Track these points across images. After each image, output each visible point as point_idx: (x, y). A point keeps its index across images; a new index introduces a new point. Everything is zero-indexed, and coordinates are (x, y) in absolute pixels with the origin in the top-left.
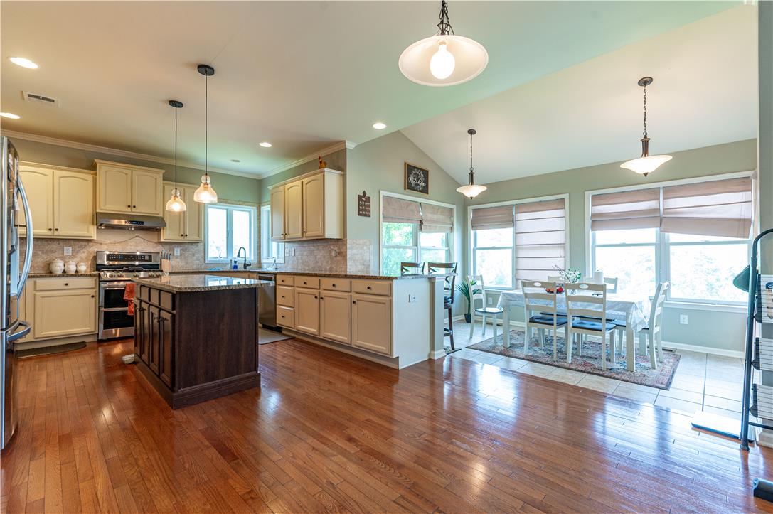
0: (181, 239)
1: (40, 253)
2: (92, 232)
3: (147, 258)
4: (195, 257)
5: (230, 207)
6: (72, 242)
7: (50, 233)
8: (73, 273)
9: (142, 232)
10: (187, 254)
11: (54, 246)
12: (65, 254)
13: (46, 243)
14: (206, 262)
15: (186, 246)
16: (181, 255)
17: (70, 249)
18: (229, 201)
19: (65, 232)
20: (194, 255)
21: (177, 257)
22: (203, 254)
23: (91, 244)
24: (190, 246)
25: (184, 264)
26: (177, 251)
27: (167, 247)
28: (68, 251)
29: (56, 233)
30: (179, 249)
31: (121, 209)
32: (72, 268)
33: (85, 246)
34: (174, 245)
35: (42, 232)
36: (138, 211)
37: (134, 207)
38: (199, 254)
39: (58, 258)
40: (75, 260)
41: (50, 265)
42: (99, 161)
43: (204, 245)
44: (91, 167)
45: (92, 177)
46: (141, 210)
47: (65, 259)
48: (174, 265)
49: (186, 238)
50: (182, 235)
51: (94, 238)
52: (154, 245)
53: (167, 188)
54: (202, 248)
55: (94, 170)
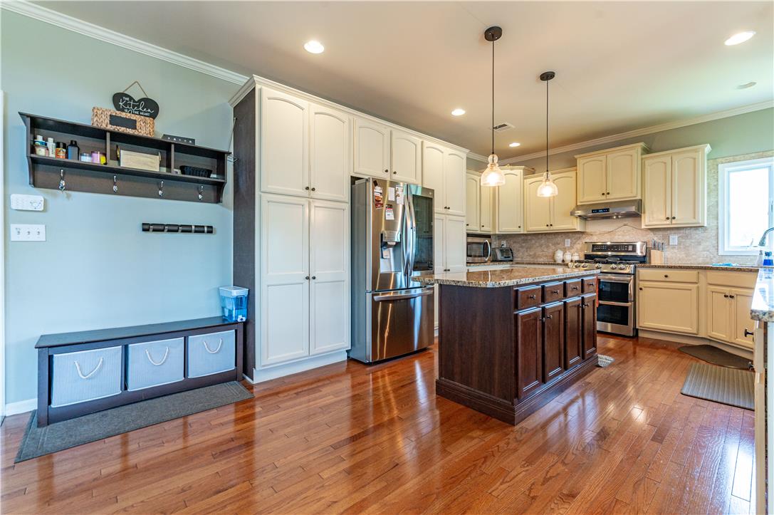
0: (667, 224)
1: (550, 244)
2: (577, 225)
3: (630, 248)
4: (701, 247)
6: (570, 235)
7: (547, 228)
8: (560, 262)
9: (630, 219)
10: (688, 242)
11: (559, 239)
12: (566, 246)
14: (721, 253)
15: (687, 232)
16: (679, 243)
17: (569, 240)
19: (559, 227)
20: (699, 244)
21: (674, 247)
22: (714, 242)
23: (584, 236)
24: (693, 231)
25: (684, 255)
26: (674, 239)
27: (661, 233)
28: (568, 242)
29: (552, 228)
30: (676, 237)
31: (593, 197)
32: (568, 258)
33: (580, 238)
34: (669, 232)
35: (542, 228)
36: (612, 197)
37: (608, 194)
38: (707, 244)
39: (561, 249)
40: (573, 251)
41: (554, 254)
42: (578, 156)
43: (718, 228)
44: (573, 164)
45: (574, 173)
46: (616, 196)
47: (564, 250)
48: (669, 257)
49: (674, 221)
50: (668, 218)
51: (578, 230)
52: (644, 233)
53: (647, 162)
54: (714, 233)
55: (576, 166)
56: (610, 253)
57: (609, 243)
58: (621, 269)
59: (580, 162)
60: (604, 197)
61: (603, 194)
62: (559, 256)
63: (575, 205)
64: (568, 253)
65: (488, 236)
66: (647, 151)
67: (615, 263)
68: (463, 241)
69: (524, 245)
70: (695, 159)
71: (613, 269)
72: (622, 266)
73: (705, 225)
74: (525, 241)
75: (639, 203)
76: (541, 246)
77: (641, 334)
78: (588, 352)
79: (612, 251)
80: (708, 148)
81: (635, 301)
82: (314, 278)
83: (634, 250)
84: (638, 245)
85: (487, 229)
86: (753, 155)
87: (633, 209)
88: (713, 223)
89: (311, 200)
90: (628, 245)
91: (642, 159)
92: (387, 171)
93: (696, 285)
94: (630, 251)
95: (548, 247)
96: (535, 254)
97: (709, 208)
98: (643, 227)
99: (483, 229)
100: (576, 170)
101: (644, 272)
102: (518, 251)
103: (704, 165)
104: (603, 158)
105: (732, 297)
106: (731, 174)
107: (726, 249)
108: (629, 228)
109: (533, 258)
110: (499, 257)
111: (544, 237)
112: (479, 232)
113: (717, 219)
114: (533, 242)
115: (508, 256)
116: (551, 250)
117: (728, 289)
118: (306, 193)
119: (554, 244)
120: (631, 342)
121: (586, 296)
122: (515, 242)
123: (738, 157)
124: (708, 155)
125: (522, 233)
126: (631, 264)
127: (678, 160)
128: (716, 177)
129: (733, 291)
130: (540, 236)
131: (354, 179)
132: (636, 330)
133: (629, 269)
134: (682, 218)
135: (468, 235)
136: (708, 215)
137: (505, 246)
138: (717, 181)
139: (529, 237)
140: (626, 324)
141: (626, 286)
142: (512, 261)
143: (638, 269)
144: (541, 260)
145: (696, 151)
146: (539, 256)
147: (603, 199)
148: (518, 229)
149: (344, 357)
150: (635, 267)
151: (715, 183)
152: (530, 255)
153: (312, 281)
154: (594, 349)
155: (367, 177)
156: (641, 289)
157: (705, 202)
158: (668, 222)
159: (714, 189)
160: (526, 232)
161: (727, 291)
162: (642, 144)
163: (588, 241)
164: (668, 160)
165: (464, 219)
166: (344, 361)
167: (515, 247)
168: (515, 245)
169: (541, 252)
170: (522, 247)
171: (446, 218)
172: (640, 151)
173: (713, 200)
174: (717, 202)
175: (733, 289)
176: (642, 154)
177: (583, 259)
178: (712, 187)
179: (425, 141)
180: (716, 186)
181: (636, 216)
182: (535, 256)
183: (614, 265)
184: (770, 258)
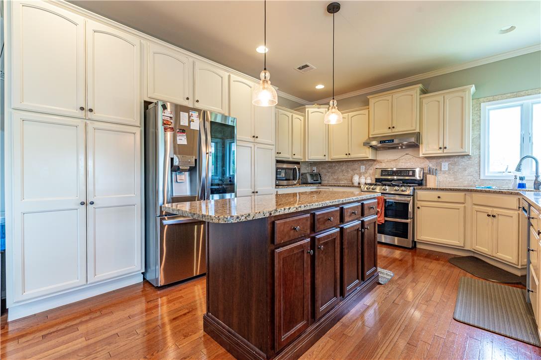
0: (439, 153)
1: (350, 170)
2: (369, 154)
3: (411, 173)
4: (467, 172)
5: (526, 101)
6: (365, 162)
7: (346, 157)
8: (356, 185)
9: (411, 149)
10: (456, 168)
11: (356, 165)
12: (361, 171)
13: (352, 164)
14: (482, 177)
15: (456, 159)
16: (449, 169)
17: (364, 166)
18: (522, 93)
19: (355, 155)
20: (465, 170)
21: (445, 172)
22: (477, 168)
23: (375, 163)
24: (460, 159)
25: (453, 180)
26: (445, 166)
27: (434, 161)
28: (363, 168)
29: (350, 156)
30: (447, 164)
31: (384, 131)
32: (363, 181)
33: (372, 165)
34: (441, 160)
35: (342, 157)
36: (396, 130)
37: (393, 127)
38: (472, 169)
39: (357, 174)
40: (366, 175)
41: (352, 178)
42: (371, 96)
43: (480, 157)
44: (366, 103)
45: (367, 111)
46: (400, 129)
47: (360, 175)
48: (441, 181)
49: (445, 151)
50: (440, 148)
51: (370, 158)
52: (422, 161)
53: (424, 101)
54: (477, 160)
55: (369, 105)
56: (395, 177)
57: (395, 169)
58: (402, 191)
59: (372, 102)
60: (390, 131)
61: (389, 128)
62: (356, 179)
63: (367, 137)
64: (363, 177)
65: (298, 163)
66: (424, 92)
67: (398, 186)
68: (273, 166)
69: (330, 170)
70: (462, 98)
71: (396, 190)
72: (403, 188)
73: (470, 154)
74: (330, 167)
75: (418, 136)
76: (342, 171)
77: (418, 246)
78: (368, 273)
79: (397, 176)
80: (473, 89)
81: (413, 218)
82: (92, 203)
83: (414, 175)
84: (417, 171)
85: (298, 157)
86: (509, 95)
87: (413, 140)
88: (476, 153)
89: (88, 122)
90: (409, 171)
91: (420, 98)
92: (188, 99)
93: (463, 205)
94: (410, 176)
95: (347, 172)
96: (338, 178)
97: (473, 140)
98: (421, 155)
99: (294, 157)
100: (369, 108)
101: (421, 194)
102: (326, 175)
103: (469, 104)
104: (389, 98)
105: (494, 216)
106: (491, 112)
107: (486, 174)
108: (411, 157)
109: (336, 181)
110: (309, 180)
111: (345, 164)
112: (291, 159)
113: (480, 149)
114: (337, 168)
115: (317, 179)
116: (350, 175)
117: (491, 209)
118: (82, 114)
119: (353, 170)
120: (410, 253)
121: (366, 219)
122: (322, 168)
123: (497, 97)
124: (473, 96)
125: (327, 160)
126: (410, 186)
127: (448, 99)
128: (479, 114)
129: (495, 211)
130: (342, 164)
131: (147, 104)
132: (415, 243)
133: (409, 191)
134: (452, 148)
135: (278, 162)
136: (472, 146)
137: (315, 172)
138: (480, 117)
139: (334, 164)
140: (406, 237)
141: (407, 205)
142: (320, 183)
143: (416, 191)
144: (342, 183)
145: (464, 91)
146: (341, 180)
147: (388, 132)
148: (324, 158)
149: (140, 279)
150: (414, 189)
151: (478, 119)
152: (334, 179)
153: (90, 207)
154: (374, 268)
155: (155, 101)
156: (418, 208)
157: (470, 135)
158: (441, 151)
159: (477, 124)
160: (330, 160)
161: (490, 210)
162: (420, 85)
163: (378, 167)
164: (441, 98)
165: (273, 147)
166: (138, 284)
167: (323, 172)
168: (323, 170)
169: (342, 176)
170: (328, 172)
171: (255, 146)
172: (419, 92)
173: (476, 133)
174: (480, 135)
175: (495, 209)
176: (420, 95)
177: (374, 182)
178: (476, 123)
179: (231, 75)
180: (479, 121)
181: (416, 146)
182: (338, 180)
183: (396, 188)
184: (524, 182)
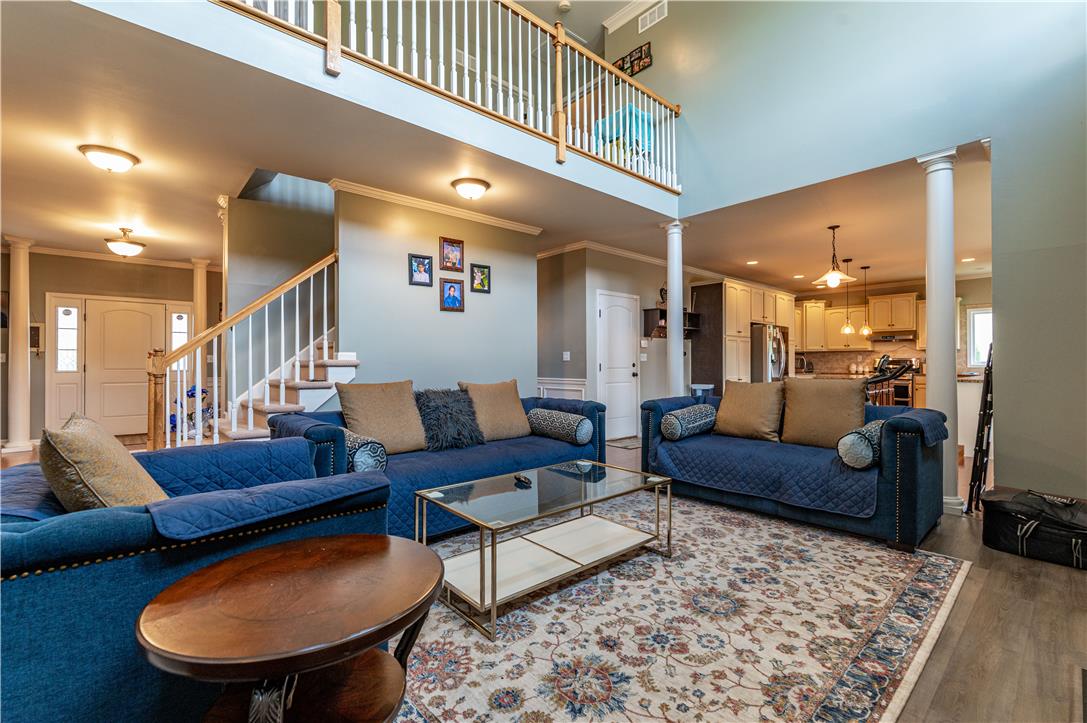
1: (846, 360)
2: (869, 346)
3: (908, 363)
6: (862, 353)
7: (844, 348)
9: (909, 343)
11: (853, 355)
12: (859, 361)
13: (850, 354)
14: (968, 366)
19: (854, 347)
22: (965, 359)
23: (873, 353)
28: (860, 358)
29: (848, 347)
31: (884, 328)
32: (861, 369)
33: (870, 355)
35: (840, 347)
36: (895, 328)
37: (893, 325)
38: (960, 360)
39: (854, 363)
40: (864, 364)
41: (849, 367)
42: (870, 297)
43: (967, 351)
44: (866, 303)
45: (866, 309)
46: (898, 327)
47: (857, 364)
51: (869, 349)
52: (918, 352)
53: (920, 306)
54: (964, 353)
55: (868, 304)
59: (872, 301)
60: (890, 327)
61: (890, 325)
62: (853, 368)
64: (860, 366)
66: (920, 298)
69: (822, 359)
73: (959, 348)
74: (824, 356)
75: (915, 333)
76: (837, 360)
81: (913, 397)
83: (911, 364)
84: (913, 360)
87: (911, 337)
88: (964, 347)
90: (906, 361)
91: (917, 303)
92: (763, 317)
95: (843, 361)
96: (832, 366)
97: (961, 338)
98: (917, 348)
100: (868, 307)
101: (918, 379)
102: (818, 364)
104: (889, 301)
106: (975, 315)
107: (972, 363)
108: (908, 349)
109: (830, 369)
110: (808, 369)
111: (841, 354)
113: (967, 344)
114: (831, 357)
116: (846, 363)
119: (849, 360)
122: (814, 357)
123: (978, 305)
125: (823, 350)
128: (965, 317)
130: (837, 353)
133: (909, 376)
136: (961, 342)
138: (966, 320)
139: (828, 354)
141: (907, 387)
142: (813, 372)
143: (914, 377)
144: (838, 371)
146: (835, 368)
147: (889, 329)
148: (821, 348)
150: (913, 375)
152: (828, 367)
156: (917, 389)
159: (965, 325)
160: (826, 350)
162: (915, 294)
163: (876, 357)
165: (794, 343)
167: (814, 361)
168: (814, 359)
169: (839, 366)
170: (821, 362)
172: (914, 297)
173: (964, 331)
174: (966, 332)
176: (916, 300)
177: (872, 370)
178: (963, 324)
179: (777, 294)
180: (966, 323)
181: (914, 341)
182: (832, 368)
